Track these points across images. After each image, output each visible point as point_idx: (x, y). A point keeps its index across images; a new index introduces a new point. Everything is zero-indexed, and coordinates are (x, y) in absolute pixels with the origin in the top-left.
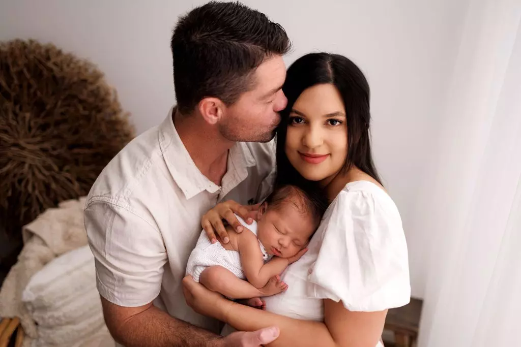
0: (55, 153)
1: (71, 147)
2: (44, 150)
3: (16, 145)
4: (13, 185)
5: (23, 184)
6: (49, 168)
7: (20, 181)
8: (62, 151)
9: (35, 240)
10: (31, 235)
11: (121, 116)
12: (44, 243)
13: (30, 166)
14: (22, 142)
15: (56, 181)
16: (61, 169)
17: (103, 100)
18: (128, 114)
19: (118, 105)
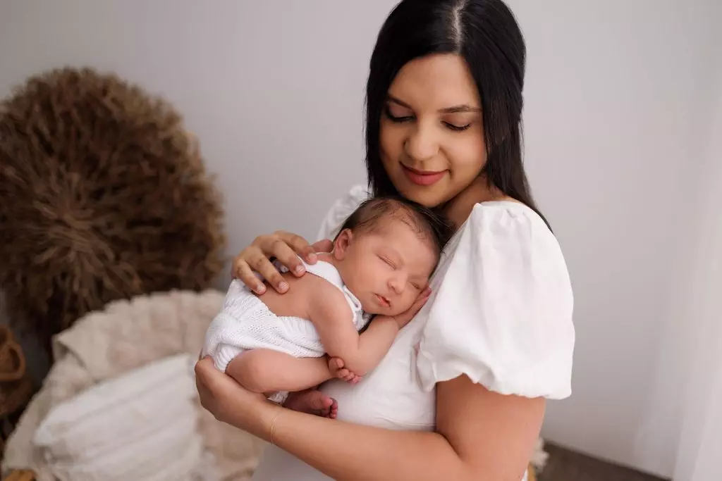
0: (110, 233)
1: (132, 224)
2: (96, 230)
3: (60, 222)
4: (54, 280)
5: (68, 280)
6: (102, 257)
7: (64, 276)
8: (119, 230)
9: (69, 357)
10: (65, 350)
11: (204, 178)
12: (81, 363)
13: (79, 253)
14: (67, 217)
15: (112, 276)
16: (118, 258)
17: (178, 153)
18: (214, 176)
19: (200, 162)
